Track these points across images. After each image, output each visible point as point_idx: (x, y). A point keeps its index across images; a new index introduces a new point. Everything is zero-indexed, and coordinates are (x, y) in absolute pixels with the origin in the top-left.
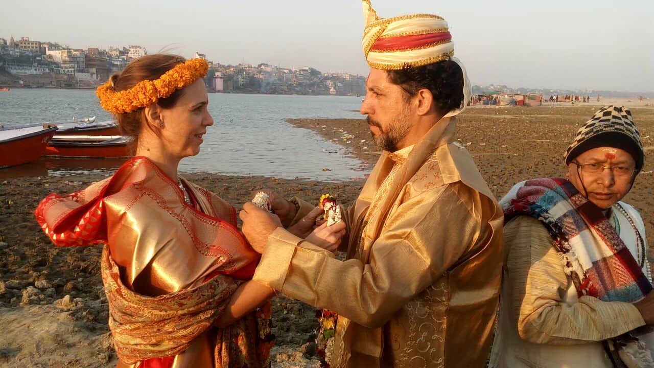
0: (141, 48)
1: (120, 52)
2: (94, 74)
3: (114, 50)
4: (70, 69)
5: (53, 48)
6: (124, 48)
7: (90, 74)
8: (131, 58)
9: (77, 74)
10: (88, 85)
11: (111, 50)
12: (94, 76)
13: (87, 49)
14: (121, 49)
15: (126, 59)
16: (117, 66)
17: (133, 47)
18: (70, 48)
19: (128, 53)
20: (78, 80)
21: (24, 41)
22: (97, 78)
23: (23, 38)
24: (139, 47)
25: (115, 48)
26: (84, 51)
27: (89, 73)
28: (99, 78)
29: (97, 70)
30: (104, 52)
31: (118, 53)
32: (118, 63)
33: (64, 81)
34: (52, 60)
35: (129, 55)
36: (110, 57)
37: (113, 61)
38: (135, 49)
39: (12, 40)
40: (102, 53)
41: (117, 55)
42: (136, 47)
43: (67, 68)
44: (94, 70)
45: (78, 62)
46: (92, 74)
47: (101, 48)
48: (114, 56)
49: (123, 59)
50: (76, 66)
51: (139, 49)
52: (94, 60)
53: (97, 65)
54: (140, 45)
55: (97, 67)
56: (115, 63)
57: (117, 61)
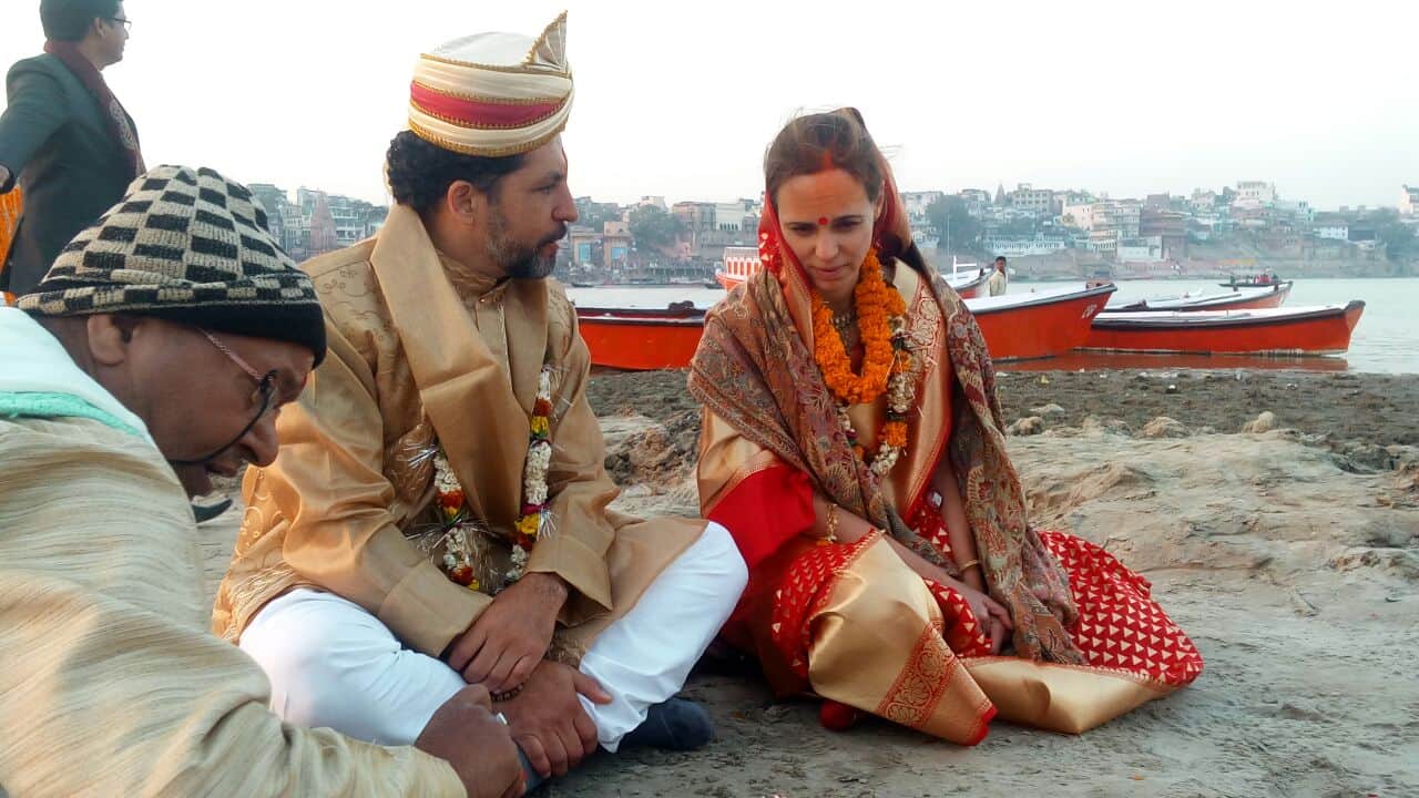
0: (1264, 185)
1: (1217, 198)
2: (1157, 247)
3: (1204, 195)
4: (1107, 241)
5: (1077, 200)
6: (1226, 189)
7: (1147, 250)
8: (1240, 209)
9: (1120, 250)
10: (1145, 271)
11: (1197, 194)
12: (1157, 252)
13: (1146, 198)
14: (1220, 192)
15: (1228, 212)
16: (1206, 228)
17: (1246, 185)
18: (1110, 198)
19: (1234, 199)
20: (1123, 261)
21: (1023, 192)
22: (1162, 257)
23: (1020, 186)
24: (1259, 184)
25: (1207, 191)
26: (1139, 202)
27: (1145, 246)
28: (1167, 255)
29: (1163, 237)
30: (1180, 203)
31: (1211, 201)
32: (1211, 222)
33: (1095, 266)
34: (1073, 225)
35: (1237, 203)
36: (1194, 211)
37: (1199, 220)
38: (1250, 190)
39: (1001, 190)
40: (1178, 203)
41: (1209, 205)
42: (1253, 184)
43: (1103, 238)
44: (1157, 240)
45: (1124, 226)
46: (1152, 248)
47: (1174, 193)
48: (1202, 207)
49: (1223, 215)
50: (1120, 233)
51: (1260, 189)
52: (1158, 219)
53: (1165, 229)
54: (1264, 180)
55: (1163, 233)
56: (1205, 222)
57: (1209, 218)
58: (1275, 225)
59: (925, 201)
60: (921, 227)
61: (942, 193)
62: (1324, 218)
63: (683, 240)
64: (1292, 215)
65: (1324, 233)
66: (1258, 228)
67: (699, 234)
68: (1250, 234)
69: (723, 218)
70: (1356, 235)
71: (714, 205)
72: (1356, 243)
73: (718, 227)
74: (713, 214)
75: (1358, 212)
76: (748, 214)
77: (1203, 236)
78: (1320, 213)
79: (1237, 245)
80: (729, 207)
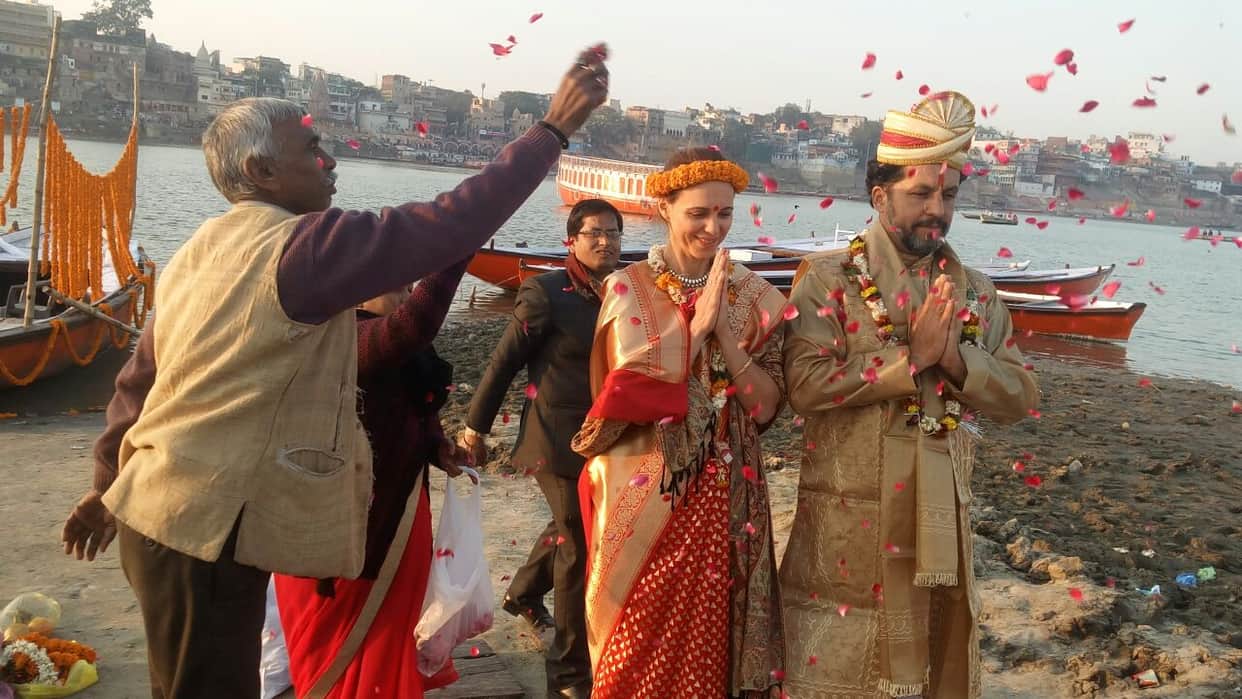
0: (1153, 138)
1: (1109, 146)
2: (1052, 183)
3: (1097, 142)
4: (1008, 175)
5: (985, 136)
6: (1118, 138)
7: (1041, 186)
9: (1017, 185)
10: (1035, 205)
11: (1092, 140)
12: (1050, 189)
13: (1046, 139)
14: (1112, 141)
16: (1097, 171)
17: (1137, 136)
18: (1014, 136)
20: (1019, 195)
22: (1054, 194)
24: (1148, 136)
25: (1101, 137)
26: (1039, 143)
27: (1041, 181)
28: (1058, 192)
29: (1057, 176)
30: (1076, 146)
31: (1103, 147)
32: (1101, 167)
33: (993, 196)
36: (1087, 155)
37: (1090, 163)
38: (1139, 141)
40: (1071, 147)
42: (1143, 136)
43: (1003, 172)
44: (1051, 178)
45: (1024, 163)
46: (1046, 185)
47: (1072, 138)
48: (1094, 153)
50: (1019, 170)
51: (1147, 141)
52: (1055, 160)
53: (1060, 169)
54: (1153, 133)
55: (1058, 173)
56: (1096, 166)
57: (1099, 162)
58: (1158, 174)
59: (851, 125)
60: (844, 148)
61: (866, 119)
62: (1203, 172)
63: (632, 141)
64: (1174, 167)
65: (1201, 185)
66: (1142, 176)
67: (647, 137)
68: (1134, 180)
69: (669, 124)
70: (1228, 190)
71: (663, 112)
72: (1227, 197)
73: (665, 132)
74: (661, 120)
75: (1233, 169)
76: (693, 123)
77: (1092, 178)
78: (1198, 167)
79: (1121, 190)
80: (675, 115)
